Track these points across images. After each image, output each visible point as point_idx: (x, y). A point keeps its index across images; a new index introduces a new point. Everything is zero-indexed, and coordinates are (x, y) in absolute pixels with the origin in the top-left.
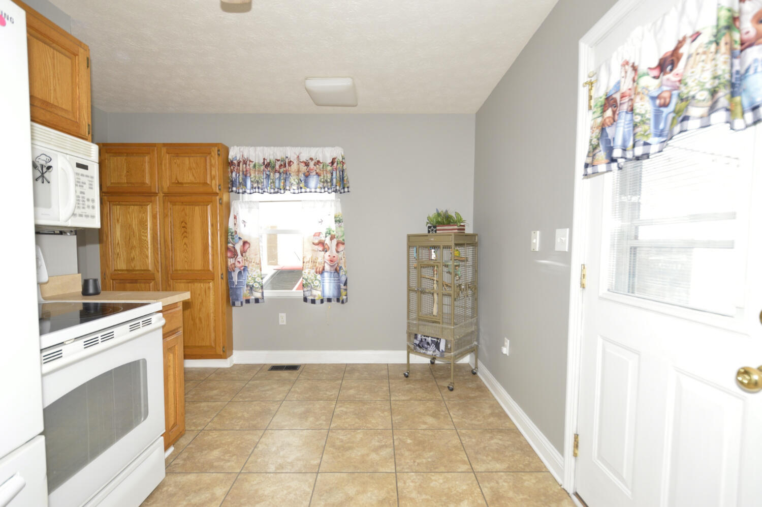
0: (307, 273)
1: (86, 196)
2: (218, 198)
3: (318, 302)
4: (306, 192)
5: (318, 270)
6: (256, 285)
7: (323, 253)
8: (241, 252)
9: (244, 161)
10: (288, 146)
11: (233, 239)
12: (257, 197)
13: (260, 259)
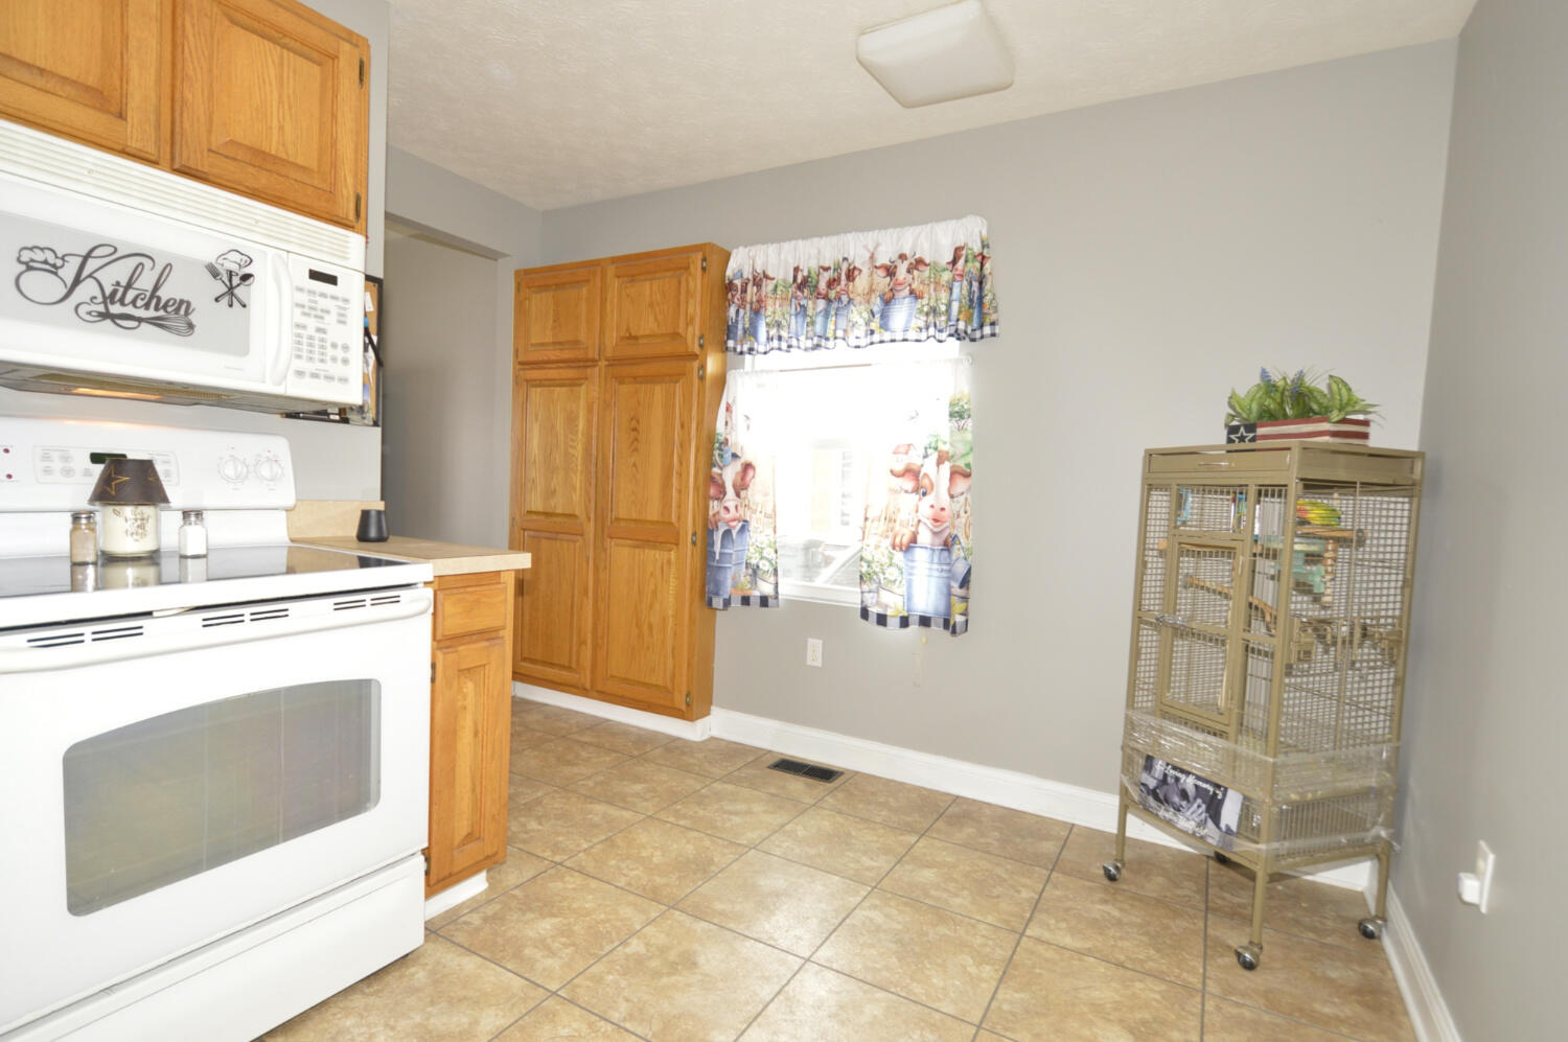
0: (872, 548)
1: (330, 338)
2: (696, 364)
3: (894, 623)
4: (882, 342)
5: (898, 541)
6: (765, 566)
7: (915, 497)
8: (734, 486)
9: (754, 280)
10: (850, 232)
11: (721, 456)
12: (777, 359)
13: (774, 506)
